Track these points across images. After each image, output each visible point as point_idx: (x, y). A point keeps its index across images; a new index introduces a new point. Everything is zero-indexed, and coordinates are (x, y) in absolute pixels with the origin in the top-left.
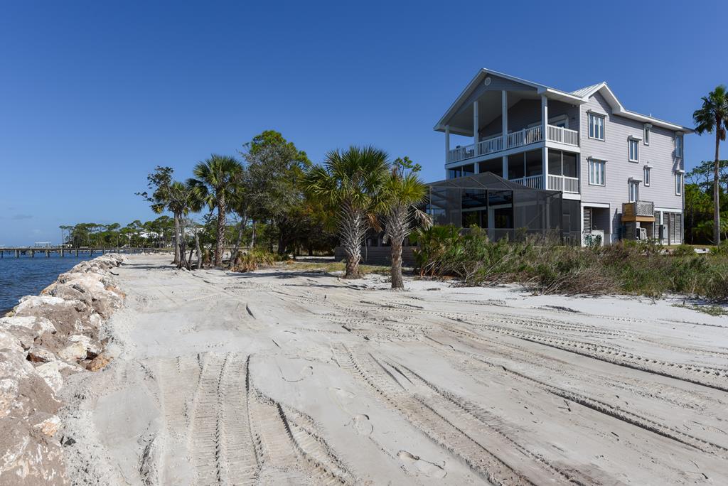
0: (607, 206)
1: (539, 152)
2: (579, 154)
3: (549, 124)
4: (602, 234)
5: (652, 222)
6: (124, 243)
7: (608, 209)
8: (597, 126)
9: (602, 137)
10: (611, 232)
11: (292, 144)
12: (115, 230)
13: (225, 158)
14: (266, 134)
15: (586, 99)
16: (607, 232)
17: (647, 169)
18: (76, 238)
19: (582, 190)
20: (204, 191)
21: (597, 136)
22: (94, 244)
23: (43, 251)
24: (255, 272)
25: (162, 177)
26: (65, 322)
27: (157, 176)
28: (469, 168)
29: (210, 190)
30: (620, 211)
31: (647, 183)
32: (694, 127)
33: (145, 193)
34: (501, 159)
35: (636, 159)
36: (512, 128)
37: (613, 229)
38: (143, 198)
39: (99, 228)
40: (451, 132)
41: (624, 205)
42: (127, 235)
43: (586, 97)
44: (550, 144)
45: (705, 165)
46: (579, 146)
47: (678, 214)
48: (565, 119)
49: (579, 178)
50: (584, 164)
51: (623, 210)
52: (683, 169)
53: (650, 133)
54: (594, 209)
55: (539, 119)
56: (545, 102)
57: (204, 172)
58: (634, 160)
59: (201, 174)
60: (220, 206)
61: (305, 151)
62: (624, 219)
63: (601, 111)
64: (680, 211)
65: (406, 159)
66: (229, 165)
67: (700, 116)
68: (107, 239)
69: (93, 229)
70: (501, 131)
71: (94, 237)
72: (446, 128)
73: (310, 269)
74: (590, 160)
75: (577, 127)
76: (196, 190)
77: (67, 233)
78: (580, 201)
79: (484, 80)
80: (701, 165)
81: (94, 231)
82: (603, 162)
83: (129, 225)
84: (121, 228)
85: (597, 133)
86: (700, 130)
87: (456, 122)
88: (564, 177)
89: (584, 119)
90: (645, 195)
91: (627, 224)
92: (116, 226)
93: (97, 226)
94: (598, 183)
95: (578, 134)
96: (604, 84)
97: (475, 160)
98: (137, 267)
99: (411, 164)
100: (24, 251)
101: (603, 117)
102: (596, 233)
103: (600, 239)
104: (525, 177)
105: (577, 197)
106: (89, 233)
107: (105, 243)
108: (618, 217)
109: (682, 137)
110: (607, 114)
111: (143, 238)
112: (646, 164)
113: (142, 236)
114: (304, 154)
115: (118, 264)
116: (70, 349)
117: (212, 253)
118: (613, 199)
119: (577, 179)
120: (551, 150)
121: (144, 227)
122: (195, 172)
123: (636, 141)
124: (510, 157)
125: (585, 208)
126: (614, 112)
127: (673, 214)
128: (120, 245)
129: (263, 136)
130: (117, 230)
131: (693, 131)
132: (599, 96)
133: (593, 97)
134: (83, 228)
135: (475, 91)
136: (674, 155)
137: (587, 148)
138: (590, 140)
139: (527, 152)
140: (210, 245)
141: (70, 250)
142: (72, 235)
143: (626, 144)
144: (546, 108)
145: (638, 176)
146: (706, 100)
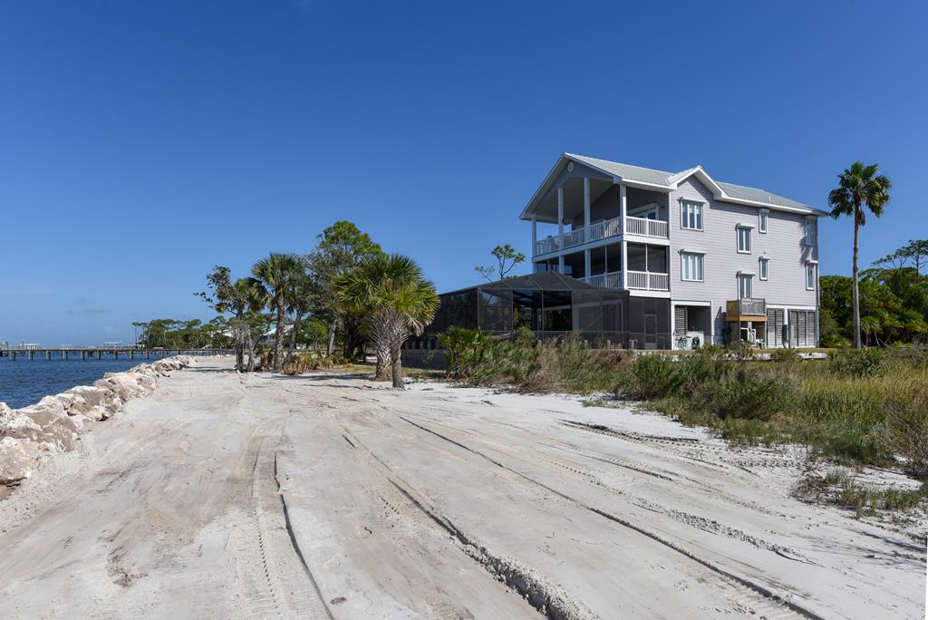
0: (708, 304)
1: (618, 246)
2: (668, 247)
3: (628, 215)
4: (701, 336)
5: (763, 322)
6: (206, 343)
7: (708, 309)
8: (692, 215)
9: (699, 227)
10: (713, 333)
11: (366, 235)
12: (195, 327)
13: (284, 256)
14: (339, 225)
15: (674, 186)
16: (707, 334)
17: (763, 261)
18: (151, 337)
19: (671, 287)
20: (262, 291)
21: (692, 226)
22: (172, 344)
23: (111, 352)
24: (304, 375)
25: (220, 277)
26: (93, 400)
27: (215, 276)
28: (555, 261)
29: (269, 289)
30: (724, 310)
31: (764, 276)
32: (830, 210)
33: (203, 294)
34: (584, 252)
35: (748, 249)
36: (593, 220)
37: (715, 330)
38: (202, 298)
39: (177, 325)
40: (538, 220)
41: (728, 302)
42: (208, 332)
43: (675, 184)
44: (628, 237)
45: (913, 245)
46: (668, 238)
47: (810, 312)
48: (655, 208)
49: (669, 273)
50: (674, 258)
51: (727, 308)
52: (817, 259)
53: (767, 219)
54: (689, 307)
55: (617, 213)
56: (623, 191)
57: (263, 271)
58: (744, 251)
59: (259, 273)
60: (279, 306)
61: (380, 244)
62: (729, 319)
63: (699, 198)
64: (814, 308)
65: (507, 247)
66: (287, 264)
67: (837, 197)
68: (186, 338)
69: (170, 326)
70: (583, 223)
71: (172, 336)
72: (533, 216)
73: (359, 372)
74: (682, 252)
75: (665, 216)
76: (254, 291)
77: (141, 330)
78: (670, 300)
79: (567, 166)
80: (909, 245)
81: (172, 329)
82: (701, 256)
83: (211, 321)
84: (202, 325)
85: (692, 222)
86: (836, 213)
87: (541, 209)
88: (648, 273)
89: (674, 209)
90: (758, 290)
91: (732, 325)
92: (196, 322)
93: (174, 323)
94: (694, 278)
95: (668, 224)
96: (698, 168)
97: (560, 254)
98: (199, 370)
99: (513, 254)
100: (91, 353)
101: (700, 204)
102: (693, 334)
103: (698, 341)
104: (605, 273)
105: (665, 295)
106: (166, 331)
107: (184, 343)
108: (722, 316)
109: (816, 221)
110: (705, 201)
111: (227, 337)
112: (763, 255)
113: (226, 334)
114: (378, 246)
115: (181, 366)
116: (92, 412)
117: (271, 355)
118: (716, 295)
119: (666, 274)
120: (630, 244)
121: (228, 324)
122: (253, 272)
123: (748, 229)
124: (593, 251)
125: (677, 307)
126: (715, 198)
127: (803, 312)
128: (201, 345)
129: (334, 228)
130: (198, 327)
131: (827, 214)
132: (695, 180)
133: (687, 183)
134: (159, 325)
135: (559, 177)
136: (803, 243)
137: (678, 239)
138: (683, 231)
139: (608, 246)
140: (304, 347)
141: (142, 350)
142: (147, 333)
143: (734, 234)
144: (624, 199)
145: (750, 267)
146: (843, 178)
